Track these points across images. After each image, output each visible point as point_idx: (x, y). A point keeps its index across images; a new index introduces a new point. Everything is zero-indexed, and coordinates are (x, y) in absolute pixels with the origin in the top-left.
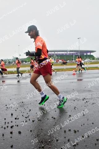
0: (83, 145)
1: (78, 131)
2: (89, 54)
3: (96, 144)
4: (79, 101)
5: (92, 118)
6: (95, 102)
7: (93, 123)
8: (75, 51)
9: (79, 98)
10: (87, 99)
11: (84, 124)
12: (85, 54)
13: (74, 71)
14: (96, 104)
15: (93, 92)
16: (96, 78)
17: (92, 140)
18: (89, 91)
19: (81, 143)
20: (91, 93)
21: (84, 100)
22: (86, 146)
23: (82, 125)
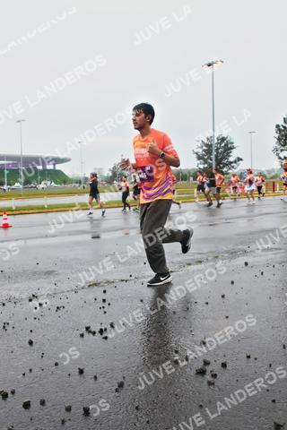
1: (13, 392)
2: (50, 167)
3: (63, 422)
4: (18, 304)
5: (55, 349)
6: (63, 302)
7: (56, 364)
8: (9, 158)
9: (17, 295)
11: (31, 370)
12: (40, 167)
13: (5, 216)
14: (65, 310)
15: (58, 274)
16: (70, 235)
17: (54, 412)
18: (49, 273)
19: (20, 425)
20: (53, 280)
23: (24, 374)
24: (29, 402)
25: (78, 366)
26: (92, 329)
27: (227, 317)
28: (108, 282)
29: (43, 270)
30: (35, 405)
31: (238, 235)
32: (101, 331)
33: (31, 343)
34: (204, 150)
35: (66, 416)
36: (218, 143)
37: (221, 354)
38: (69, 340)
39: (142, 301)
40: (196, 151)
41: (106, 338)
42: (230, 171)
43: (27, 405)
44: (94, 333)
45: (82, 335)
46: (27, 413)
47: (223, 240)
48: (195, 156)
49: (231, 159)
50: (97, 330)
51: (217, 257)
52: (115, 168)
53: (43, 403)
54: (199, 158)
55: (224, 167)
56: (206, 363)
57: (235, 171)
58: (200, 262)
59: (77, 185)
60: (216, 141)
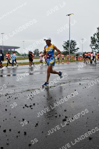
0: (5, 139)
2: (13, 50)
3: (17, 137)
4: (2, 97)
5: (15, 112)
6: (17, 96)
7: (15, 117)
9: (1, 94)
10: (10, 94)
11: (6, 119)
12: (9, 50)
14: (18, 99)
15: (15, 87)
17: (14, 133)
18: (12, 86)
19: (2, 138)
20: (14, 88)
21: (7, 95)
22: (8, 140)
23: (4, 121)
24: (5, 130)
25: (22, 118)
26: (27, 105)
27: (73, 102)
28: (33, 90)
29: (10, 85)
30: (8, 131)
31: (77, 74)
32: (30, 106)
33: (6, 110)
34: (66, 45)
35: (18, 134)
36: (71, 43)
37: (71, 114)
38: (19, 109)
39: (44, 96)
40: (64, 45)
41: (32, 108)
42: (75, 53)
43: (5, 131)
44: (28, 107)
45: (24, 108)
46: (5, 133)
47: (72, 76)
48: (63, 47)
49: (75, 48)
50: (29, 106)
51: (70, 82)
52: (35, 51)
53: (10, 130)
54: (64, 48)
55: (73, 51)
56: (66, 117)
57: (77, 52)
58: (64, 83)
59: (22, 56)
60: (70, 42)
